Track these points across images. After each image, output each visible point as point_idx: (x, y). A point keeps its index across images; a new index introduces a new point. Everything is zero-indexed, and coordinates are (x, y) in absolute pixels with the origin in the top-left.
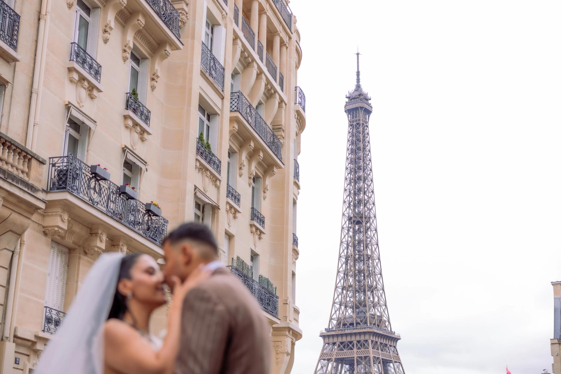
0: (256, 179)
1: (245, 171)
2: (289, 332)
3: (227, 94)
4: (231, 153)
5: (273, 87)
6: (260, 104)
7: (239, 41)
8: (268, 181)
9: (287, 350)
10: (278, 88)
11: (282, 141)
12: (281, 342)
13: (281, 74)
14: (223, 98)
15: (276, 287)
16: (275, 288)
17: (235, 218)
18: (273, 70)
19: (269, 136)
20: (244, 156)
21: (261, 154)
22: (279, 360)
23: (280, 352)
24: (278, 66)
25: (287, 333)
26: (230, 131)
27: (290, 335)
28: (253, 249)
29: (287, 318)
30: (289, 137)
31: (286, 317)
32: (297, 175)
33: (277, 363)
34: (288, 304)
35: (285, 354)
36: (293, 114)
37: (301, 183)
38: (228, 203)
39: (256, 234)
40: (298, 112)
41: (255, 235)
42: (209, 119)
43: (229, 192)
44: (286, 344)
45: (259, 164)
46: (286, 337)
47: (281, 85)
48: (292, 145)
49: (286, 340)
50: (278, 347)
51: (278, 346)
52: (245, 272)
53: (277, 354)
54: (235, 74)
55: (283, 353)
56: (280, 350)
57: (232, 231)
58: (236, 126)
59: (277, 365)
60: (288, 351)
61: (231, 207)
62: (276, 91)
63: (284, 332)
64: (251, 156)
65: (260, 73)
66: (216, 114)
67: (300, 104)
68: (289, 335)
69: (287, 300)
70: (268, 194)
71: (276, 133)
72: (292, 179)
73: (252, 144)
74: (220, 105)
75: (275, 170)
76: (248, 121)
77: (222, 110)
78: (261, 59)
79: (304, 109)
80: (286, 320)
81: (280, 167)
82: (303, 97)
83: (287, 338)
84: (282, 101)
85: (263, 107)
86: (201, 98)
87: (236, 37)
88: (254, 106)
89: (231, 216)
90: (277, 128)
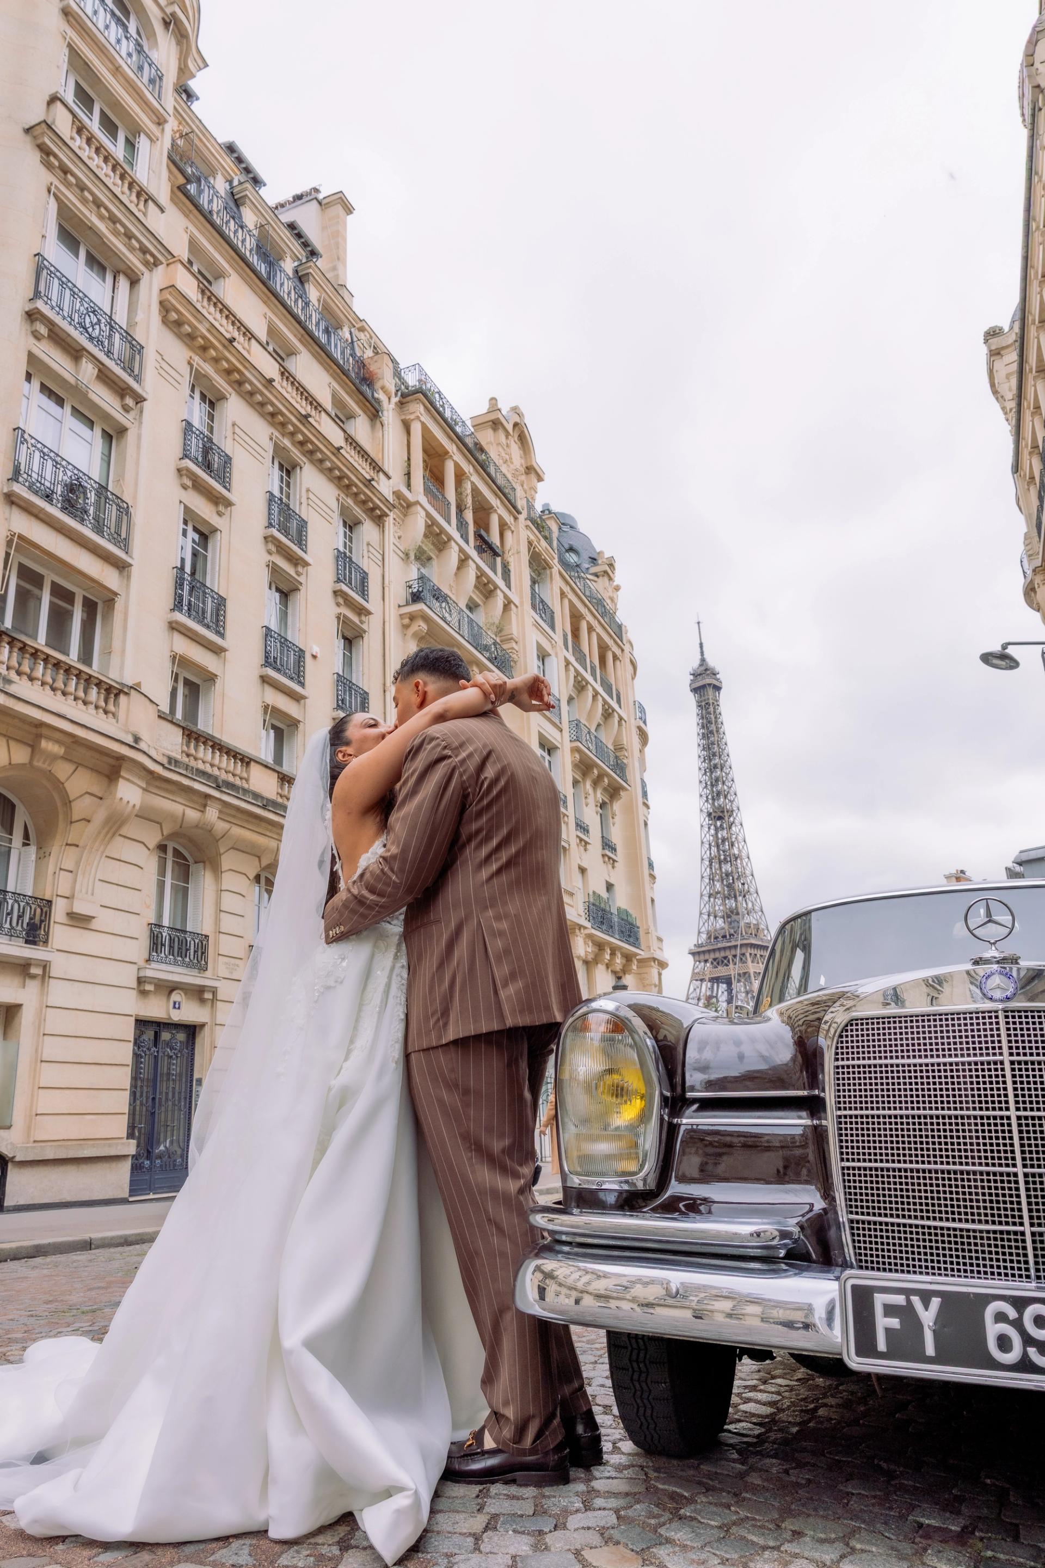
0: (603, 805)
1: (591, 800)
2: (655, 962)
3: (565, 725)
4: (575, 783)
5: (610, 706)
6: (599, 725)
7: (571, 667)
8: (617, 806)
10: (616, 706)
11: (625, 761)
12: (647, 970)
13: (617, 690)
14: (561, 731)
15: (636, 917)
17: (586, 850)
18: (608, 688)
19: (612, 759)
20: (588, 784)
21: (606, 780)
24: (613, 683)
25: (653, 963)
26: (572, 762)
27: (656, 965)
28: (608, 880)
30: (632, 756)
31: (650, 947)
32: (645, 794)
34: (650, 933)
36: (634, 732)
37: (650, 803)
38: (578, 836)
39: (609, 864)
40: (639, 728)
42: (549, 754)
43: (577, 825)
45: (605, 790)
46: (652, 968)
47: (619, 701)
48: (637, 764)
49: (653, 971)
52: (602, 905)
54: (570, 700)
56: (647, 982)
57: (584, 865)
58: (577, 756)
61: (581, 840)
62: (614, 710)
63: (649, 963)
64: (595, 783)
65: (596, 694)
66: (557, 748)
67: (641, 718)
69: (649, 929)
70: (617, 819)
71: (618, 754)
72: (640, 800)
73: (596, 772)
74: (559, 738)
75: (622, 793)
76: (588, 749)
77: (562, 743)
78: (596, 680)
79: (645, 722)
80: (650, 950)
81: (627, 790)
82: (642, 710)
84: (621, 719)
85: (602, 728)
86: (541, 735)
87: (568, 663)
88: (593, 730)
89: (582, 849)
90: (619, 748)
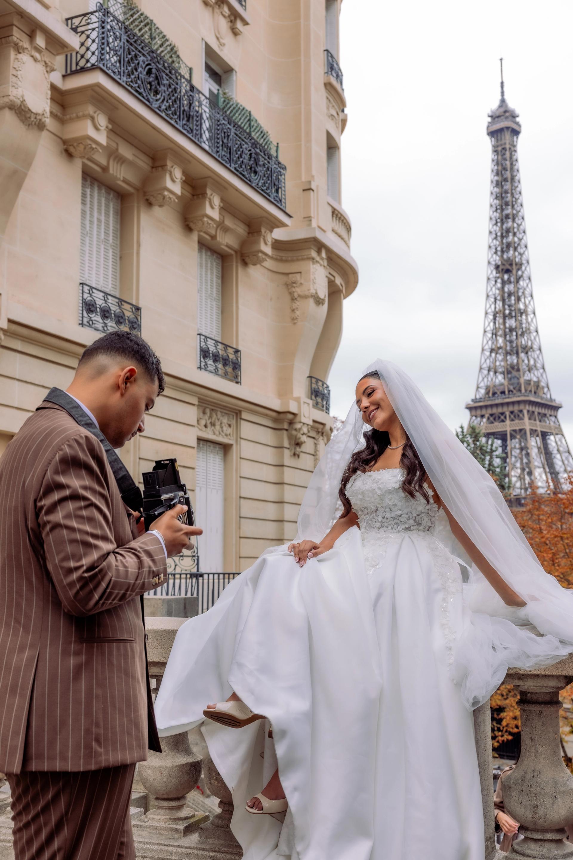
2: (319, 252)
9: (316, 290)
12: (299, 274)
15: (278, 144)
16: (276, 145)
22: (298, 313)
23: (299, 296)
25: (314, 254)
27: (322, 259)
28: (214, 45)
29: (311, 220)
31: (309, 219)
33: (293, 319)
34: (313, 191)
35: (311, 301)
39: (219, 13)
41: (215, 13)
44: (312, 277)
46: (311, 263)
49: (312, 270)
50: (295, 285)
51: (294, 283)
53: (293, 299)
55: (306, 297)
56: (298, 291)
59: (295, 323)
60: (316, 293)
63: (305, 253)
68: (318, 259)
69: (310, 182)
80: (310, 225)
83: (314, 266)
